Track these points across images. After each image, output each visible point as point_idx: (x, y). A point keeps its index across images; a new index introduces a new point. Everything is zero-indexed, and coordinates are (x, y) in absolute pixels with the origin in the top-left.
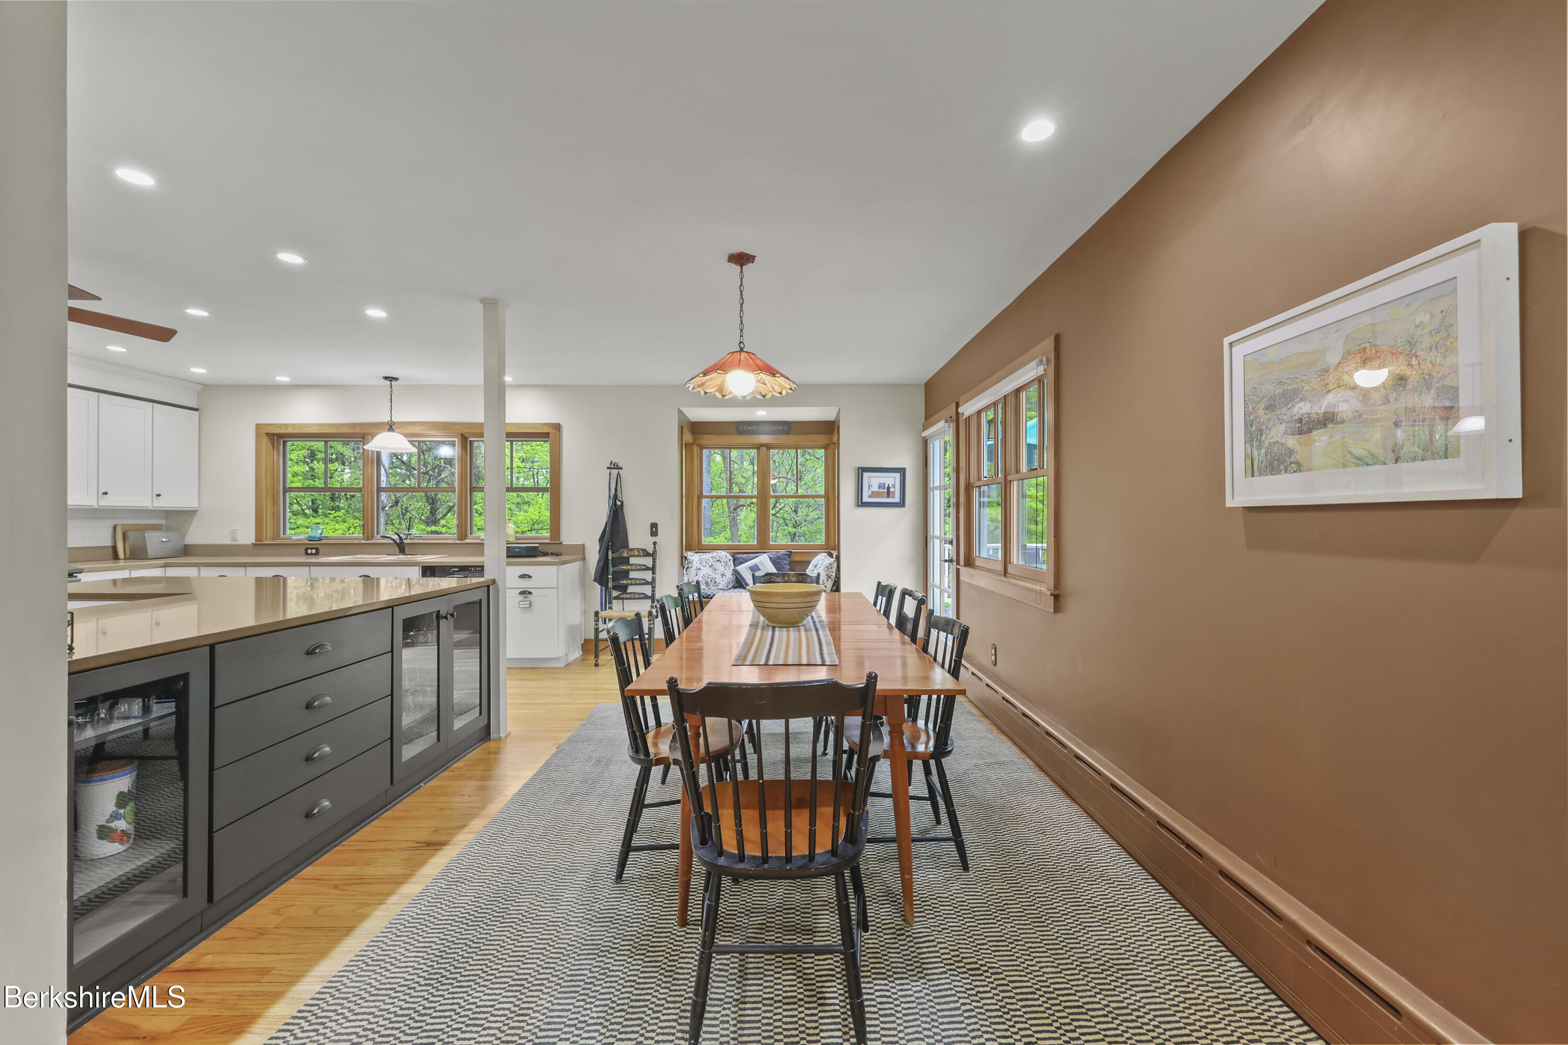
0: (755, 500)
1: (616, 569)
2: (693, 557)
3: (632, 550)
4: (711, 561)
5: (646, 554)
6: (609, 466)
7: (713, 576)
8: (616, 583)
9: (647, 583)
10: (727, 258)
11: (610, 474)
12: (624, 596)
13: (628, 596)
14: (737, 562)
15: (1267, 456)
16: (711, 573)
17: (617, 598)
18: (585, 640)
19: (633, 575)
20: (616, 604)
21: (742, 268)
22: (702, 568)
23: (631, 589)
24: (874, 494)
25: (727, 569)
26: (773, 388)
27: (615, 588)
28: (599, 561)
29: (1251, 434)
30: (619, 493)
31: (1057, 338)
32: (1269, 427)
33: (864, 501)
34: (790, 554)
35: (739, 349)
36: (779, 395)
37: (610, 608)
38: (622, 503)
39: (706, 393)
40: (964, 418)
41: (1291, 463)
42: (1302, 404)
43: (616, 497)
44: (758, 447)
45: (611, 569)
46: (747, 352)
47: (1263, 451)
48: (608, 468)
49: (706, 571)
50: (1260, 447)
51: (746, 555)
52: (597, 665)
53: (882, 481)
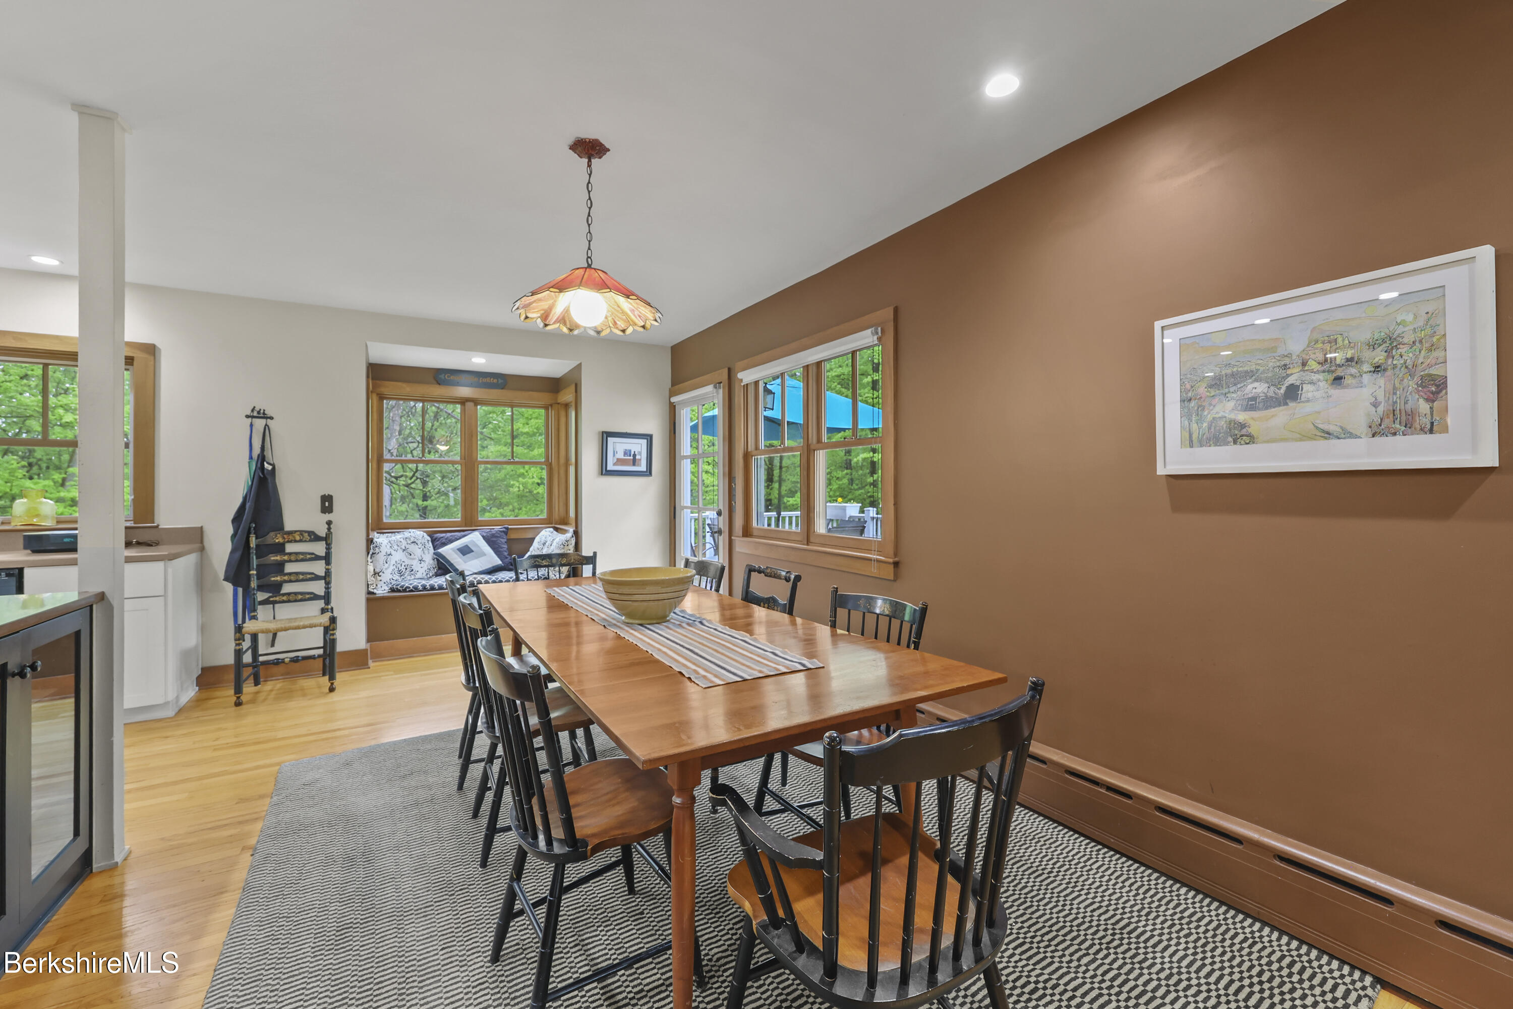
0: (459, 467)
1: (264, 560)
2: (381, 539)
3: (290, 533)
4: (404, 543)
5: (314, 537)
6: (249, 413)
7: (407, 562)
8: (264, 581)
9: (316, 578)
10: (571, 141)
11: (251, 425)
12: (277, 599)
13: (285, 598)
14: (437, 543)
15: (1209, 428)
16: (405, 559)
17: (264, 602)
18: (203, 669)
19: (290, 568)
20: (263, 612)
21: (590, 161)
22: (393, 553)
23: (287, 588)
24: (619, 462)
25: (426, 552)
26: (615, 323)
27: (261, 588)
28: (232, 552)
29: (1189, 409)
30: (268, 453)
31: (896, 310)
32: (1213, 403)
33: (609, 468)
34: (507, 531)
35: (586, 265)
36: (621, 334)
37: (254, 618)
38: (273, 466)
39: (527, 317)
40: (742, 384)
41: (1242, 436)
42: (1256, 384)
43: (262, 458)
44: (463, 402)
45: (255, 562)
46: (595, 269)
47: (1205, 425)
48: (247, 417)
49: (398, 556)
50: (1200, 421)
51: (449, 535)
52: (238, 704)
53: (628, 447)
